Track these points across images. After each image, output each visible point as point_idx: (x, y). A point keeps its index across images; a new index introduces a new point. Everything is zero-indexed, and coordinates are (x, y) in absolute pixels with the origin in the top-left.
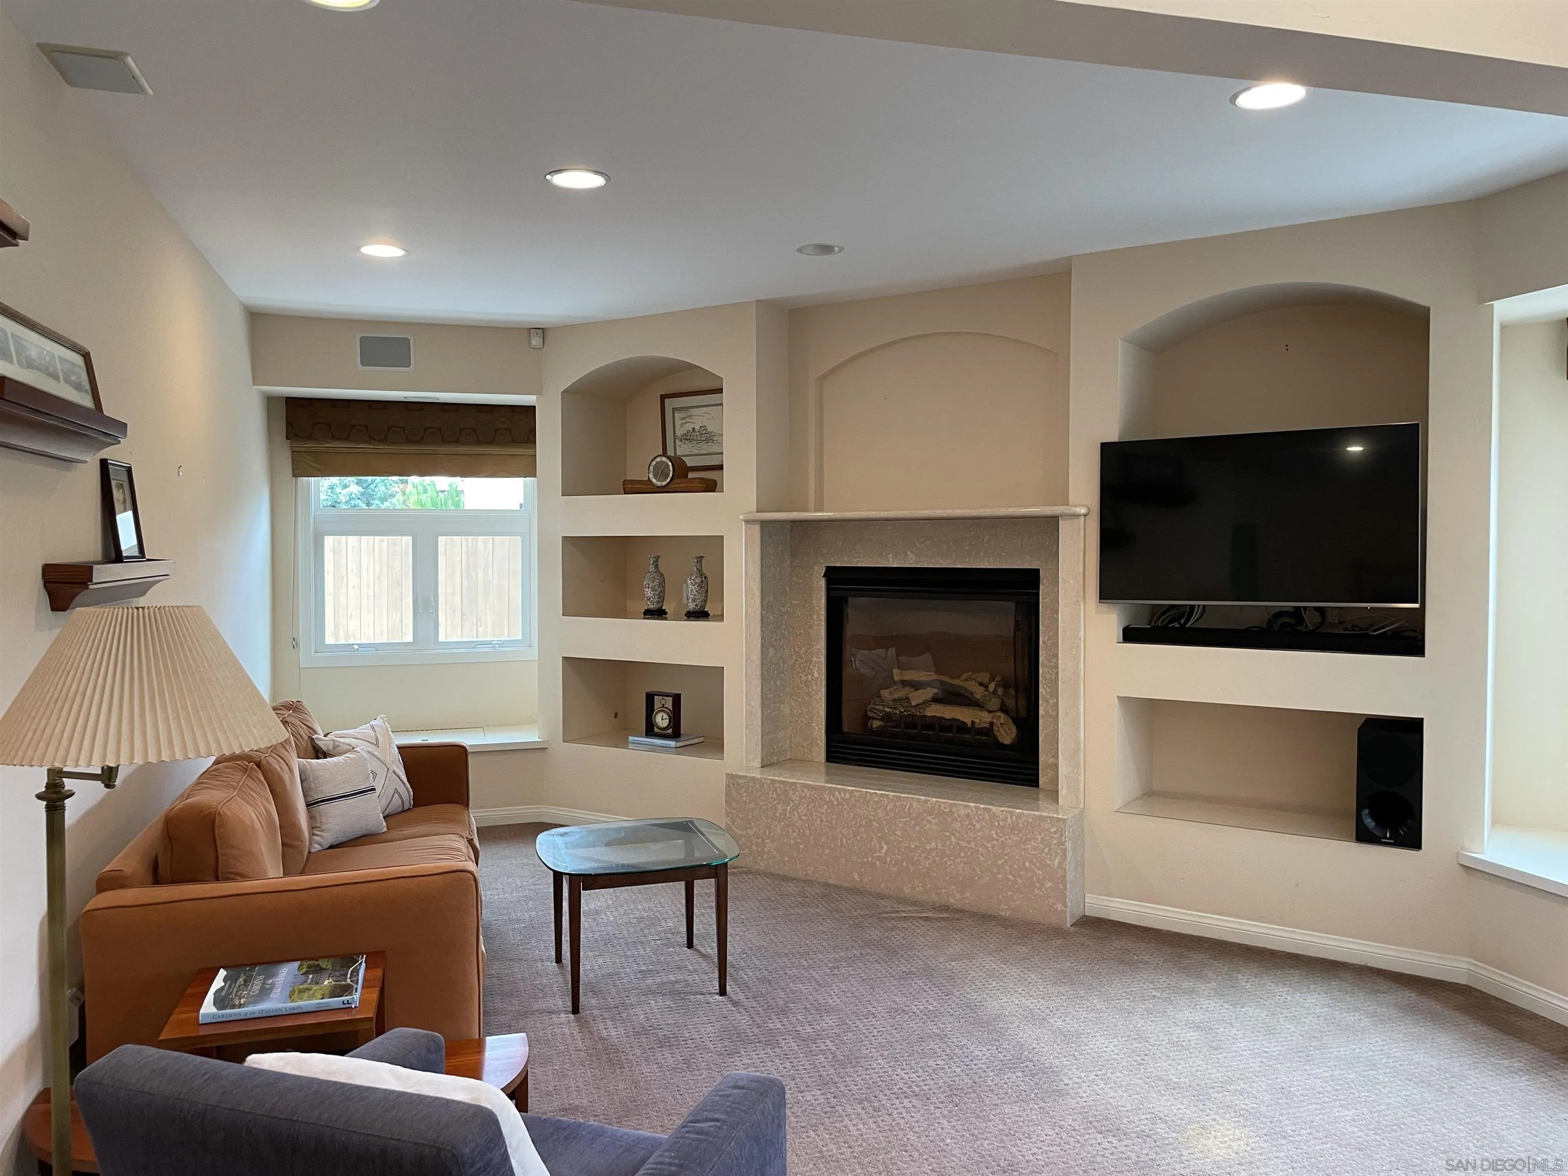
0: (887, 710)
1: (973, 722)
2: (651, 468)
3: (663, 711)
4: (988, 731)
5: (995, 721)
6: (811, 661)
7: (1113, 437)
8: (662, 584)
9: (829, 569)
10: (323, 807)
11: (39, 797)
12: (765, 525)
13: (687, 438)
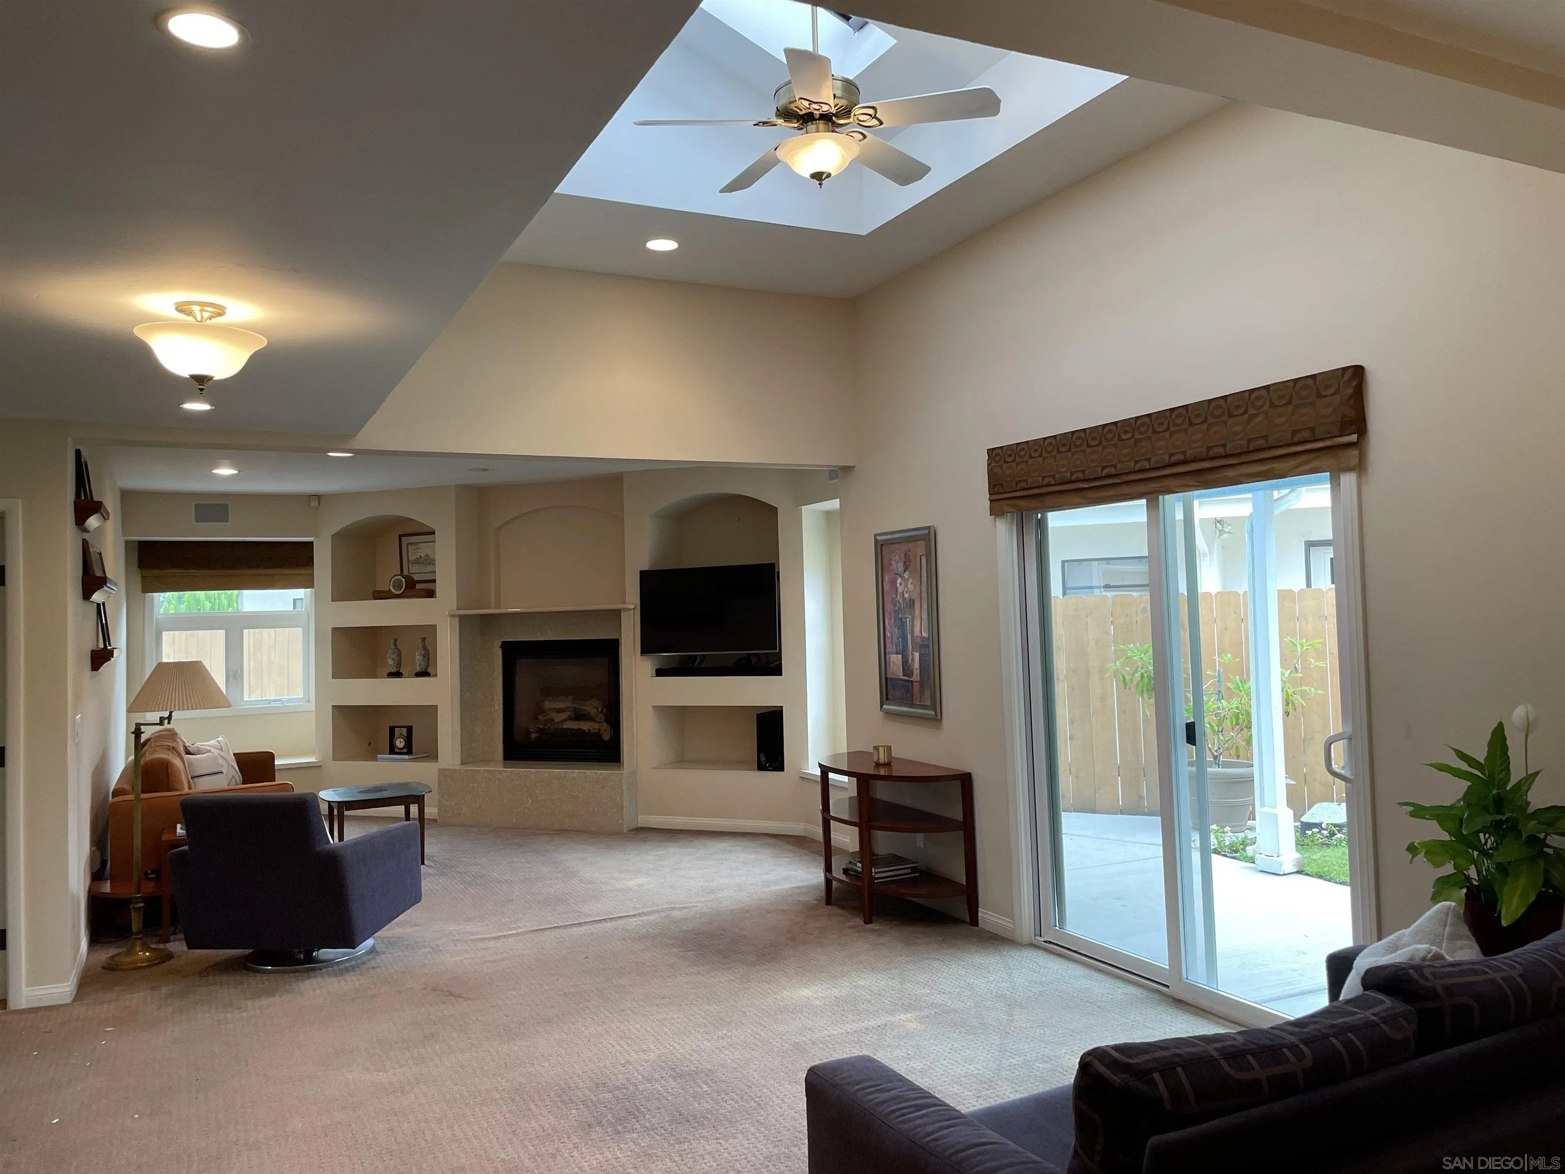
0: (541, 726)
1: (589, 730)
2: (391, 584)
3: (400, 737)
4: (598, 735)
5: (601, 728)
6: (493, 699)
7: (646, 568)
8: (400, 656)
9: (503, 643)
10: (196, 780)
11: (132, 733)
12: (462, 618)
13: (417, 562)
